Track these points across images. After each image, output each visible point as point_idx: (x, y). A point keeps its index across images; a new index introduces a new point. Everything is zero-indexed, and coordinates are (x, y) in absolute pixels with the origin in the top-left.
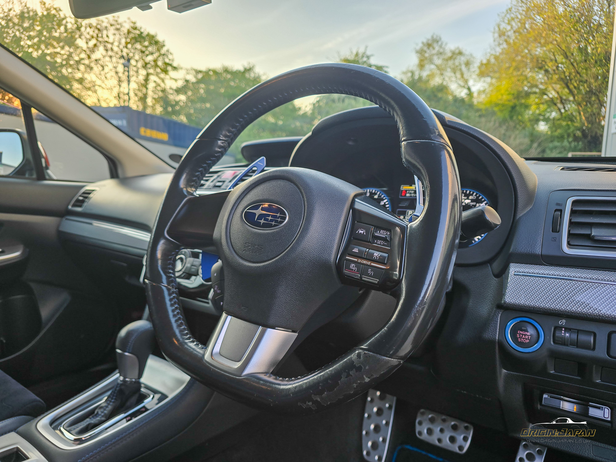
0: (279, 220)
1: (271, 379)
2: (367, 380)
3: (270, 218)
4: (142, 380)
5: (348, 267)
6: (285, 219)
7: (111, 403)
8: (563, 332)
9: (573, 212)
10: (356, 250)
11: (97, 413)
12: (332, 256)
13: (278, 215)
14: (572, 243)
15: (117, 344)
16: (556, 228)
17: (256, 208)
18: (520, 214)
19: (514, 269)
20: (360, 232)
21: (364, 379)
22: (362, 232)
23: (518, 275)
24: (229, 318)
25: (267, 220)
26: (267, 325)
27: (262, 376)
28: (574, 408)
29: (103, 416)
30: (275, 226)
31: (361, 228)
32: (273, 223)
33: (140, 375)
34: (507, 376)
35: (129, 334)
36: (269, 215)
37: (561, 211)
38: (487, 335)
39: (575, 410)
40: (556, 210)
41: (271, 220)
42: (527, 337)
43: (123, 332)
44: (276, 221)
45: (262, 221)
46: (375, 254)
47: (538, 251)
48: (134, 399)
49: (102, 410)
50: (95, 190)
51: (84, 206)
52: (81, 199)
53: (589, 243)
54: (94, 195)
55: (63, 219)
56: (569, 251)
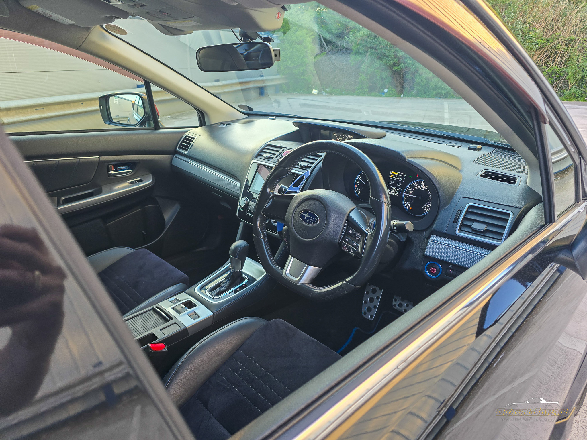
0: (315, 222)
1: (311, 286)
2: (346, 292)
4: (243, 270)
5: (344, 246)
6: (318, 221)
7: (228, 281)
8: (450, 271)
9: (468, 212)
10: (347, 240)
11: (222, 286)
12: (337, 240)
13: (315, 219)
14: (461, 229)
15: (230, 252)
16: (456, 221)
17: (305, 213)
18: (441, 210)
19: (433, 238)
20: (350, 231)
21: (345, 292)
23: (433, 242)
24: (293, 258)
25: (310, 220)
26: (309, 265)
27: (307, 285)
29: (225, 288)
32: (313, 223)
33: (242, 268)
35: (236, 248)
36: (311, 218)
37: (461, 211)
38: (417, 268)
40: (459, 210)
41: (312, 221)
42: (434, 271)
43: (233, 246)
44: (314, 222)
45: (308, 220)
46: (354, 243)
47: (445, 231)
48: (239, 280)
49: (224, 284)
50: (194, 139)
51: (189, 151)
52: (185, 144)
53: (470, 230)
54: (194, 142)
55: (173, 156)
56: (458, 233)
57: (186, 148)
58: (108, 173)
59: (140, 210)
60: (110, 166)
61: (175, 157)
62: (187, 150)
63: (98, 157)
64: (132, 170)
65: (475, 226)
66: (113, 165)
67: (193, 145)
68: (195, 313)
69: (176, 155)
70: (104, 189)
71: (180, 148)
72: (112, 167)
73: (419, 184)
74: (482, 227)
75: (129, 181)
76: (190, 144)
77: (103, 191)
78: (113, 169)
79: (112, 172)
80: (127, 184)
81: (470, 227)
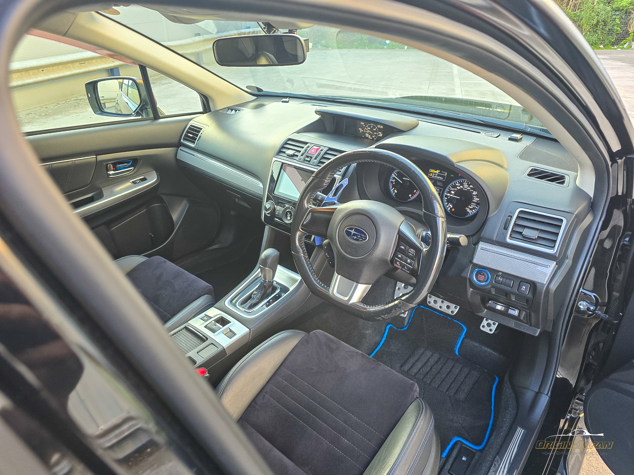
0: (364, 238)
1: (362, 305)
3: (359, 236)
5: (396, 263)
7: (260, 292)
8: (500, 278)
9: (518, 217)
10: (400, 256)
12: (389, 257)
13: (363, 236)
14: (512, 236)
16: (506, 228)
17: (351, 229)
18: (490, 216)
19: (481, 245)
20: (402, 247)
21: (401, 311)
22: (403, 248)
23: (482, 249)
24: (339, 276)
25: (358, 237)
26: (358, 283)
27: (358, 304)
28: (502, 309)
30: (362, 241)
31: (403, 246)
32: (361, 239)
34: (472, 292)
35: (267, 257)
37: (511, 217)
38: (463, 275)
39: (503, 309)
40: (509, 216)
41: (360, 238)
42: (482, 278)
44: (362, 239)
45: (355, 237)
46: (408, 260)
47: (494, 238)
48: (270, 290)
50: (201, 129)
51: (196, 144)
52: (191, 135)
53: (520, 237)
54: (202, 134)
55: (178, 149)
56: (509, 240)
57: (193, 140)
58: (107, 173)
59: (145, 210)
60: (109, 165)
61: (180, 150)
62: (194, 143)
63: (95, 156)
64: (133, 168)
65: (526, 232)
66: (112, 163)
67: (200, 137)
68: (231, 331)
69: (181, 148)
70: (105, 191)
71: (184, 139)
72: (112, 166)
73: (462, 184)
74: (534, 234)
75: (131, 181)
76: (197, 135)
77: (105, 194)
78: (112, 169)
79: (112, 172)
80: (129, 184)
81: (521, 233)
